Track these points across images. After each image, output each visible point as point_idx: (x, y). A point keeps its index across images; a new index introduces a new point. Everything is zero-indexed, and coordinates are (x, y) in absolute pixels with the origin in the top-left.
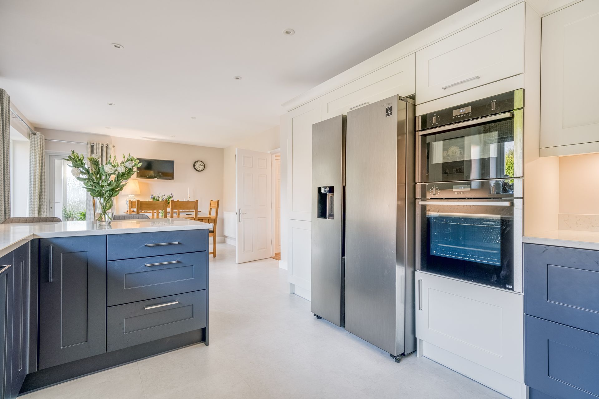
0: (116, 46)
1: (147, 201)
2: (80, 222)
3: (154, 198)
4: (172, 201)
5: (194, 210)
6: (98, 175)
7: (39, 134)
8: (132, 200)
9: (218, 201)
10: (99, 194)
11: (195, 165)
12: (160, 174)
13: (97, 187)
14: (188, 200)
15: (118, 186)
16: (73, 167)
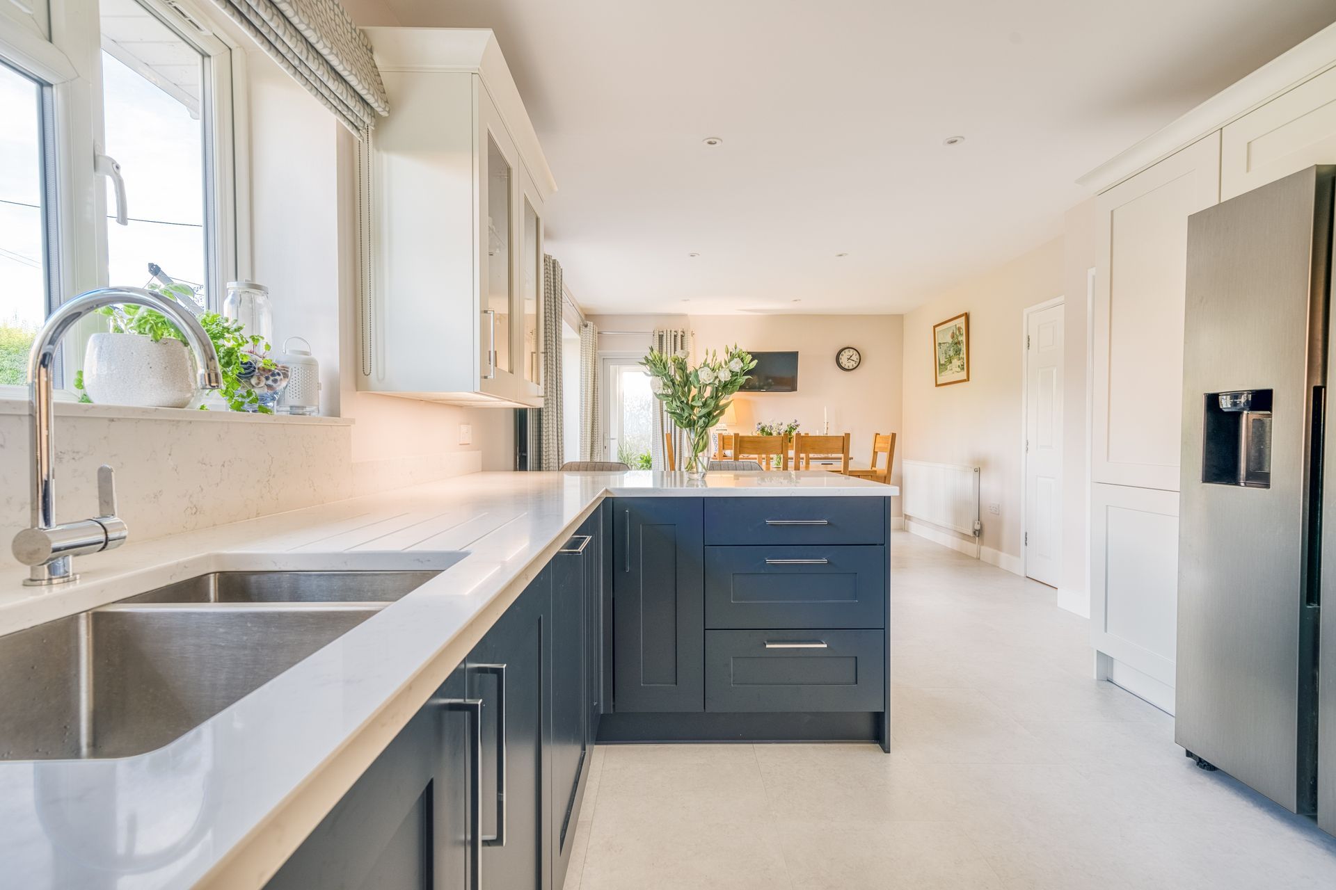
0: (710, 143)
1: (751, 435)
2: (641, 472)
3: (763, 430)
4: (798, 434)
5: (841, 455)
6: (685, 387)
7: (590, 324)
8: (724, 433)
9: (894, 436)
10: (688, 422)
11: (840, 356)
12: (770, 380)
13: (686, 411)
14: (825, 432)
15: (717, 407)
16: (652, 375)
